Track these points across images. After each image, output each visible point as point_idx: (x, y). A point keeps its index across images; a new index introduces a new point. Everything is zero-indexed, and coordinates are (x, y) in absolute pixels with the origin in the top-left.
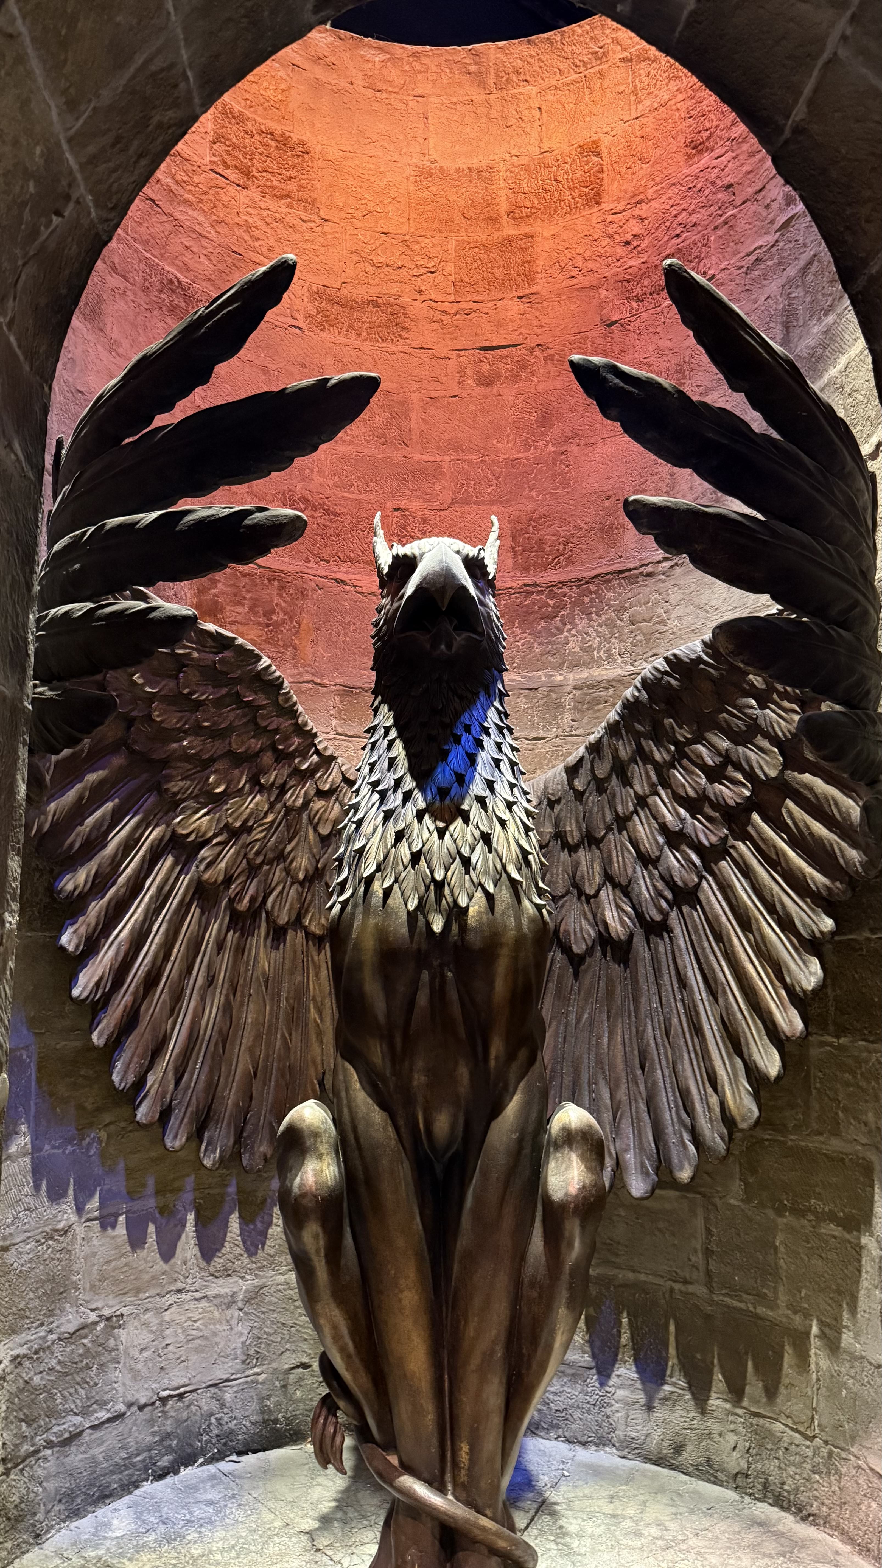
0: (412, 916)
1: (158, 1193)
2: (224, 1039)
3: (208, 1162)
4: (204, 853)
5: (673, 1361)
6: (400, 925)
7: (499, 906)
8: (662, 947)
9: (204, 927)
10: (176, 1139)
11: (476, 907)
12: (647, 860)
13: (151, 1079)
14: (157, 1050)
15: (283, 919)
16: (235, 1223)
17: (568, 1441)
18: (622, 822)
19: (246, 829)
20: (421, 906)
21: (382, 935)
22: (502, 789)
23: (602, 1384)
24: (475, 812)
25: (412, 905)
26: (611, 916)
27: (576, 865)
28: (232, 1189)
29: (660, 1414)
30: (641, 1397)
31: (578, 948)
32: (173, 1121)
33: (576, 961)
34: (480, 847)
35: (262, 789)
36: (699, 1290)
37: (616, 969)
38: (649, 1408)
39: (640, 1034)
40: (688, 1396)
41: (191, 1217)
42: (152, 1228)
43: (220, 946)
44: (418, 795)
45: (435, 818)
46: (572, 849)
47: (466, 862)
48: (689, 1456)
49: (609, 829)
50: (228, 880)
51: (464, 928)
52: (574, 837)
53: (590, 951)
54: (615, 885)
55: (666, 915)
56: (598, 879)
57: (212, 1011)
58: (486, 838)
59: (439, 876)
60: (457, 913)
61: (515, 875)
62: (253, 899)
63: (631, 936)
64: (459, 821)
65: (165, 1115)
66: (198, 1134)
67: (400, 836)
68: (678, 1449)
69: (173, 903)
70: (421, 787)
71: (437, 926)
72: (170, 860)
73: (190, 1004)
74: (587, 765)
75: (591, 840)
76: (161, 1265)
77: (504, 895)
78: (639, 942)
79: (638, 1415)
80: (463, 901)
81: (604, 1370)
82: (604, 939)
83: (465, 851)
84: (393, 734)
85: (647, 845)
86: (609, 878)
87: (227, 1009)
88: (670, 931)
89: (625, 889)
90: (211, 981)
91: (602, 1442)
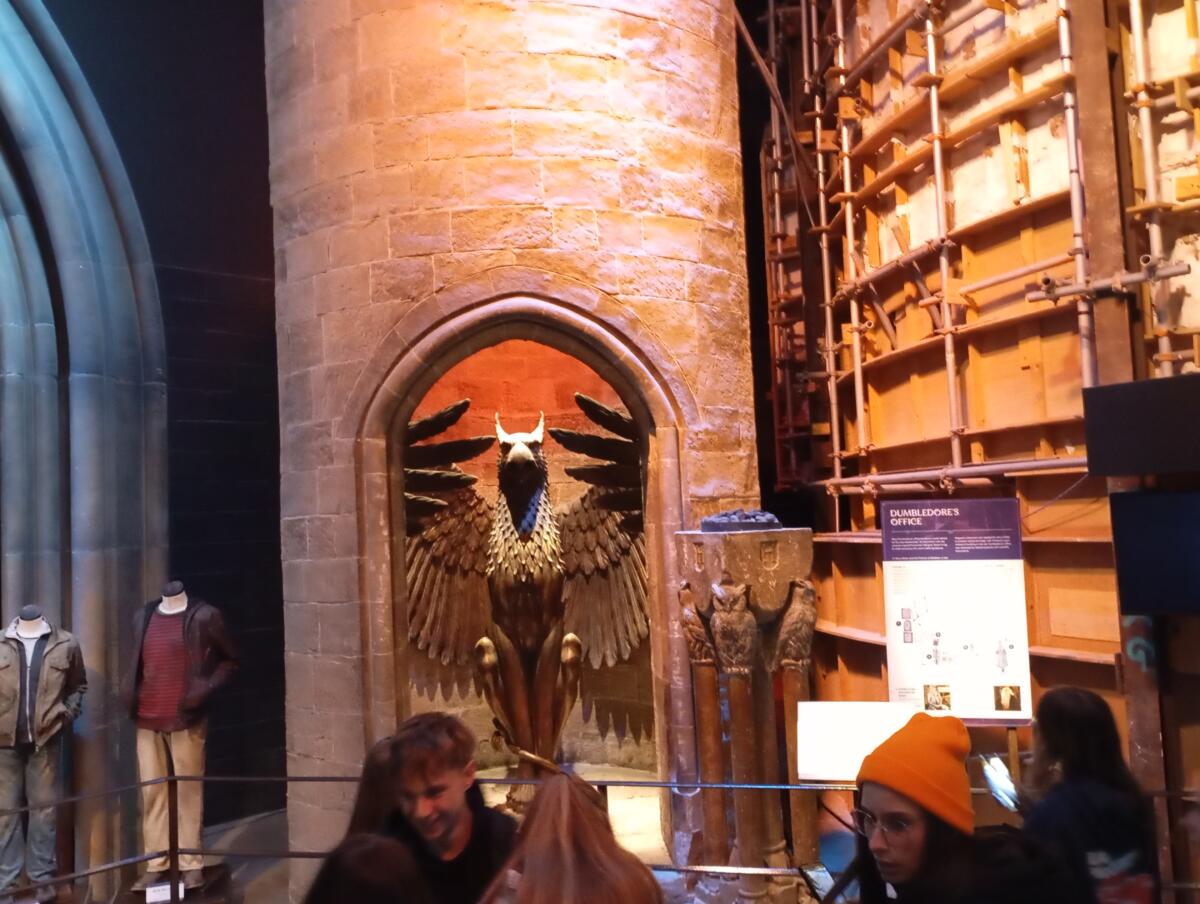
0: (515, 577)
1: (427, 675)
2: (447, 616)
3: (445, 663)
4: (434, 545)
5: (628, 728)
6: (512, 580)
7: (545, 571)
8: (618, 571)
9: (436, 574)
10: (432, 655)
11: (535, 571)
12: (613, 537)
13: (422, 633)
14: (423, 622)
15: (467, 567)
16: (455, 686)
17: (592, 763)
18: (603, 521)
19: (450, 533)
20: (518, 573)
21: (505, 582)
22: (546, 528)
23: (603, 740)
24: (536, 538)
25: (515, 572)
26: (600, 559)
27: (586, 538)
28: (454, 674)
29: (623, 749)
30: (617, 743)
31: (588, 572)
32: (431, 648)
33: (587, 578)
34: (538, 550)
35: (455, 516)
36: (636, 700)
37: (603, 580)
38: (620, 747)
39: (611, 605)
40: (633, 741)
41: (439, 685)
42: (425, 689)
43: (443, 580)
44: (516, 532)
45: (522, 540)
46: (584, 532)
47: (533, 557)
48: (634, 762)
49: (598, 524)
50: (444, 554)
51: (533, 579)
52: (584, 527)
53: (593, 573)
54: (601, 547)
55: (619, 559)
56: (594, 544)
57: (442, 607)
58: (540, 547)
59: (524, 562)
60: (530, 575)
61: (550, 559)
62: (455, 561)
63: (607, 567)
64: (530, 542)
65: (428, 646)
66: (439, 654)
67: (510, 548)
68: (630, 760)
69: (424, 566)
70: (517, 529)
71: (524, 580)
72: (422, 550)
73: (433, 605)
74: (588, 498)
75: (592, 528)
76: (429, 702)
77: (546, 567)
78: (610, 569)
79: (616, 750)
80: (532, 570)
81: (603, 734)
82: (597, 568)
83: (532, 553)
84: (506, 507)
85: (612, 531)
86: (598, 544)
87: (447, 605)
88: (620, 565)
89: (604, 549)
90: (440, 594)
91: (603, 762)
